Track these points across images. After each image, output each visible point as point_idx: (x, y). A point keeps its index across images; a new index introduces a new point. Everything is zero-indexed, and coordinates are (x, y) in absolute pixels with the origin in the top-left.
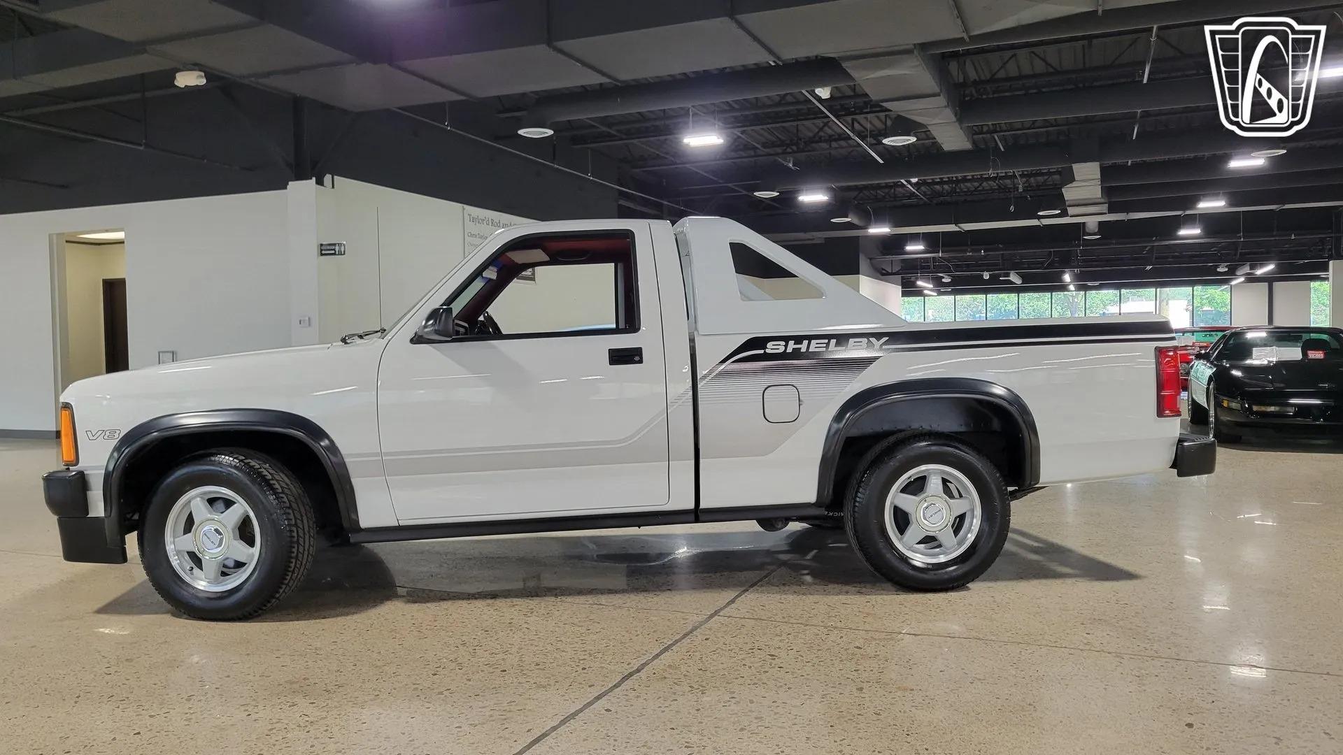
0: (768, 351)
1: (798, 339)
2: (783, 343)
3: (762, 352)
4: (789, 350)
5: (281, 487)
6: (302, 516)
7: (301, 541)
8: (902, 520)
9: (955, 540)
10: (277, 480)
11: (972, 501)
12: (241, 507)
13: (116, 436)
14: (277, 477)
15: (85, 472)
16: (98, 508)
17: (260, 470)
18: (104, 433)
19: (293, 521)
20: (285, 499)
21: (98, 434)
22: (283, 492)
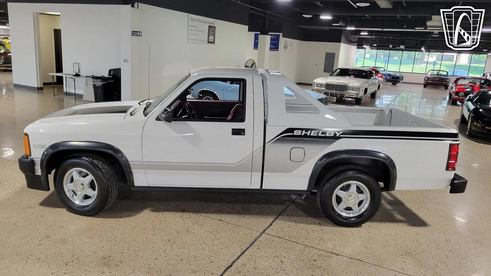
0: (294, 134)
1: (307, 130)
2: (301, 131)
3: (292, 134)
4: (303, 134)
5: (105, 171)
6: (113, 182)
7: (112, 191)
8: (339, 200)
9: (358, 209)
10: (104, 169)
11: (367, 196)
12: (90, 177)
13: (45, 147)
14: (104, 167)
15: (34, 159)
16: (39, 172)
17: (98, 165)
18: (40, 146)
19: (110, 184)
20: (107, 176)
21: (38, 146)
22: (106, 174)
